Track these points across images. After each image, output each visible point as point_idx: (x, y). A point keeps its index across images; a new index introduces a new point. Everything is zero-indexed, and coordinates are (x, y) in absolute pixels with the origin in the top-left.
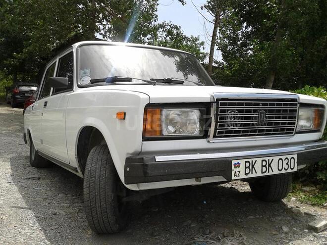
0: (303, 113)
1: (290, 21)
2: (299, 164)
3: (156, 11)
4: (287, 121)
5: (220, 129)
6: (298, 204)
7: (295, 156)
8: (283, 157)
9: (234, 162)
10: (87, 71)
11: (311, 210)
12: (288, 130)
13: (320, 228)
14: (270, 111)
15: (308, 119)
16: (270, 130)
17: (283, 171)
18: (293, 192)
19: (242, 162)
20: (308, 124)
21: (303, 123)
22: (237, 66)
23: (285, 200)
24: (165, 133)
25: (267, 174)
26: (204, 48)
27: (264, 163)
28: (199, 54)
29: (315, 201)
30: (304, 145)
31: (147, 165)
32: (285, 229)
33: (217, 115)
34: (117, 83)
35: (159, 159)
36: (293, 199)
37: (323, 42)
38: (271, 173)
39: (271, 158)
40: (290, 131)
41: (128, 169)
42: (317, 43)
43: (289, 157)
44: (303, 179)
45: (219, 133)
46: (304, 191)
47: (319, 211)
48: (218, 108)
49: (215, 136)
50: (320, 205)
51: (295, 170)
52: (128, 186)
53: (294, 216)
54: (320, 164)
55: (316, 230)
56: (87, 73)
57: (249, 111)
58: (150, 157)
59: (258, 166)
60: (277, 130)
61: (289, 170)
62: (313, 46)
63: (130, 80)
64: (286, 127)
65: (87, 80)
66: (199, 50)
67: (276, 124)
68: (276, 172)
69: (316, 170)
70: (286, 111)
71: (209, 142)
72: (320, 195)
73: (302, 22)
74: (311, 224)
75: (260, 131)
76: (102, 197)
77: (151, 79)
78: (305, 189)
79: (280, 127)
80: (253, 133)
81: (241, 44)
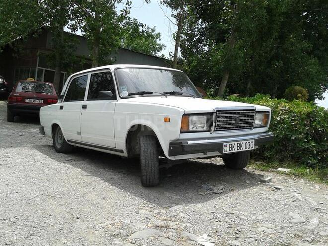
0: (257, 116)
1: (243, 26)
2: (255, 146)
3: (129, 13)
4: (250, 121)
5: (217, 127)
6: (253, 170)
7: (254, 141)
8: (248, 141)
9: (224, 144)
10: (124, 87)
11: (262, 173)
12: (250, 126)
13: (267, 181)
14: (241, 116)
15: (260, 120)
16: (240, 127)
17: (248, 149)
18: (250, 165)
19: (228, 144)
20: (260, 123)
21: (257, 122)
22: (195, 63)
23: (245, 169)
24: (191, 129)
25: (239, 150)
26: (160, 40)
27: (238, 145)
28: (155, 45)
29: (264, 168)
30: (258, 135)
31: (184, 146)
32: (248, 182)
33: (216, 119)
34: (144, 95)
35: (190, 142)
36: (250, 168)
37: (270, 45)
38: (241, 150)
39: (241, 142)
40: (251, 127)
41: (172, 148)
42: (264, 45)
43: (251, 141)
44: (256, 156)
45: (217, 129)
46: (257, 164)
47: (266, 174)
48: (216, 115)
49: (214, 131)
50: (267, 171)
51: (253, 148)
52: (170, 158)
53: (252, 176)
54: (267, 146)
55: (265, 182)
56: (124, 89)
57: (231, 117)
58: (185, 141)
59: (235, 147)
60: (244, 127)
61: (251, 149)
62: (261, 47)
63: (151, 93)
64: (249, 125)
65: (126, 94)
66: (155, 42)
67: (244, 123)
68: (244, 149)
69: (265, 150)
70: (249, 116)
71: (211, 133)
72: (267, 165)
73: (252, 28)
74: (262, 179)
75: (236, 127)
76: (152, 164)
77: (164, 93)
78: (257, 162)
79: (246, 125)
80: (233, 128)
81: (197, 40)
